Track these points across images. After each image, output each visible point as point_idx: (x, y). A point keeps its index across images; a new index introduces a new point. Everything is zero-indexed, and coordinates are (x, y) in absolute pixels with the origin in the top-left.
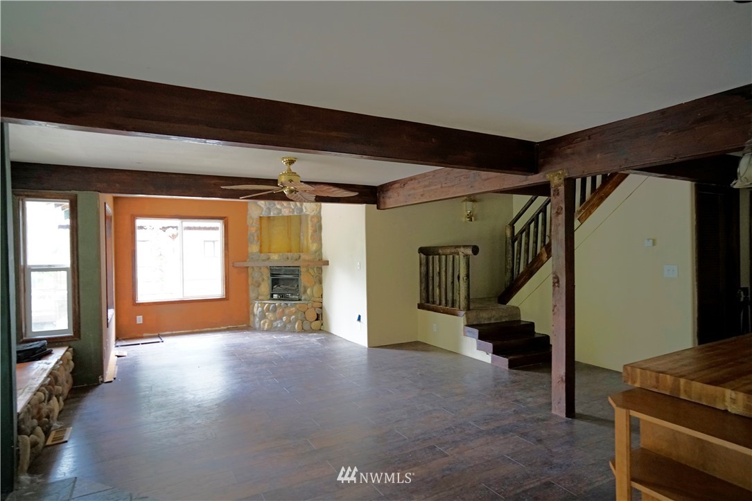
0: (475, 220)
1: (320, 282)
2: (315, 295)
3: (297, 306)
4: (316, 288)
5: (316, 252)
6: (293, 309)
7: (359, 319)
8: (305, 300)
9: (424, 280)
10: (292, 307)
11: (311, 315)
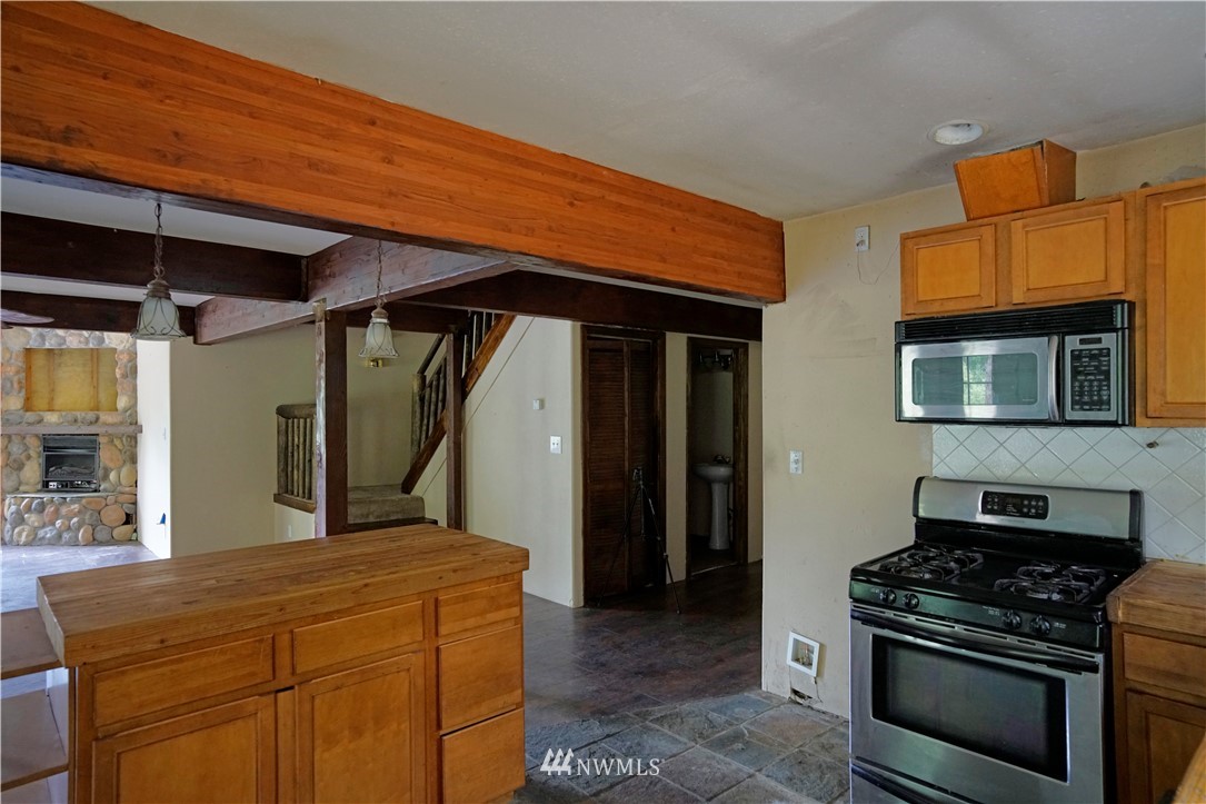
0: (383, 365)
1: (134, 460)
2: (123, 482)
3: (84, 501)
4: (124, 471)
5: (125, 411)
6: (76, 507)
7: (163, 521)
8: (105, 490)
9: (282, 456)
10: (73, 503)
11: (113, 515)
